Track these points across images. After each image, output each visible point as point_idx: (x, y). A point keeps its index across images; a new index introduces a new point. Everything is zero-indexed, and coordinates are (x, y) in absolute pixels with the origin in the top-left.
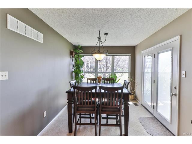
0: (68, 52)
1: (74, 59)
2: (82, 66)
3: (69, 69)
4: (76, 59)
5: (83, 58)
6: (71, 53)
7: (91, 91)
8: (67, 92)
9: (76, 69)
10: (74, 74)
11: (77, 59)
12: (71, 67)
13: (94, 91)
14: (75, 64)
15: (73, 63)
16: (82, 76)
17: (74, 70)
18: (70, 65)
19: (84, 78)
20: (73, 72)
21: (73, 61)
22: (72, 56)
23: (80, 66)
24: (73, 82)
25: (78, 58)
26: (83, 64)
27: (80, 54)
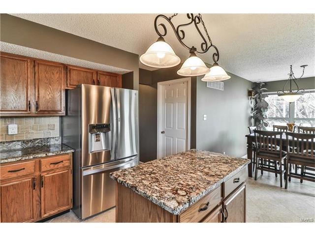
0: (246, 93)
1: (253, 101)
2: (266, 110)
3: (247, 114)
4: (256, 100)
5: (266, 99)
6: (250, 94)
7: (275, 137)
8: (246, 136)
9: (256, 114)
10: (253, 120)
11: (258, 100)
12: (250, 110)
13: (279, 138)
14: (255, 106)
15: (252, 106)
16: (265, 123)
17: (252, 115)
18: (247, 108)
19: (268, 127)
20: (252, 117)
21: (252, 103)
22: (250, 97)
23: (262, 109)
24: (253, 128)
25: (259, 98)
26: (268, 106)
27: (263, 93)
